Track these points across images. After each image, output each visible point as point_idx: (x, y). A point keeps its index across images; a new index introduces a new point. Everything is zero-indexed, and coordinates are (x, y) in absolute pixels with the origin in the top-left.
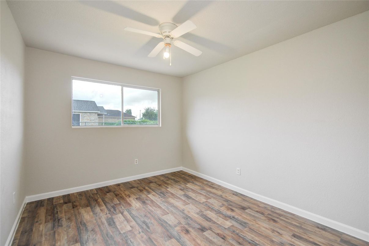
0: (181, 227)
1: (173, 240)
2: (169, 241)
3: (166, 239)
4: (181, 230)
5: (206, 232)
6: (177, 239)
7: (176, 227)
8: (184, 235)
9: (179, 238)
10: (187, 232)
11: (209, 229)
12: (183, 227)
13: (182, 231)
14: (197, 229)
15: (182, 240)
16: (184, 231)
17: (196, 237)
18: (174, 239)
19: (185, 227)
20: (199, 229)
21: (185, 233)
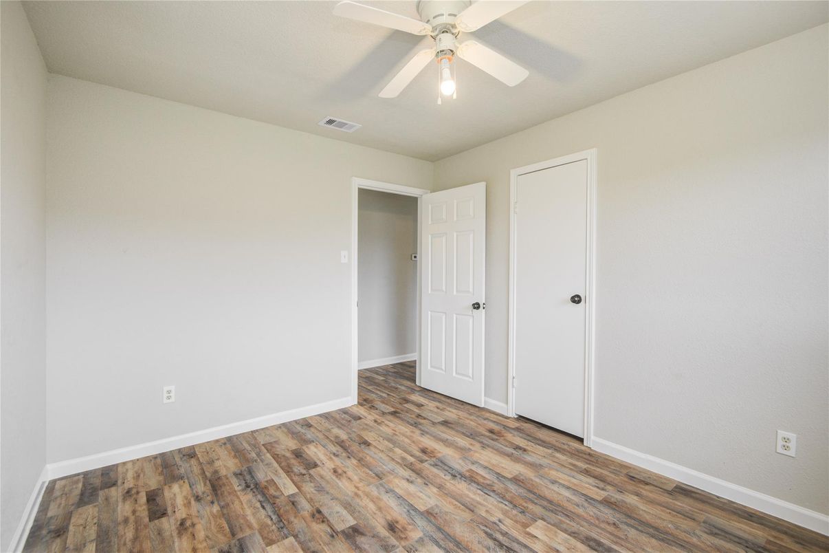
0: (406, 538)
1: (422, 508)
2: (430, 506)
3: (437, 510)
4: (406, 530)
5: (347, 526)
6: (415, 510)
7: (420, 538)
8: (399, 518)
9: (411, 511)
10: (392, 527)
11: (337, 533)
12: (402, 538)
13: (403, 528)
14: (367, 533)
15: (405, 508)
16: (399, 527)
17: (375, 514)
18: (422, 511)
19: (396, 539)
20: (362, 534)
21: (397, 522)
